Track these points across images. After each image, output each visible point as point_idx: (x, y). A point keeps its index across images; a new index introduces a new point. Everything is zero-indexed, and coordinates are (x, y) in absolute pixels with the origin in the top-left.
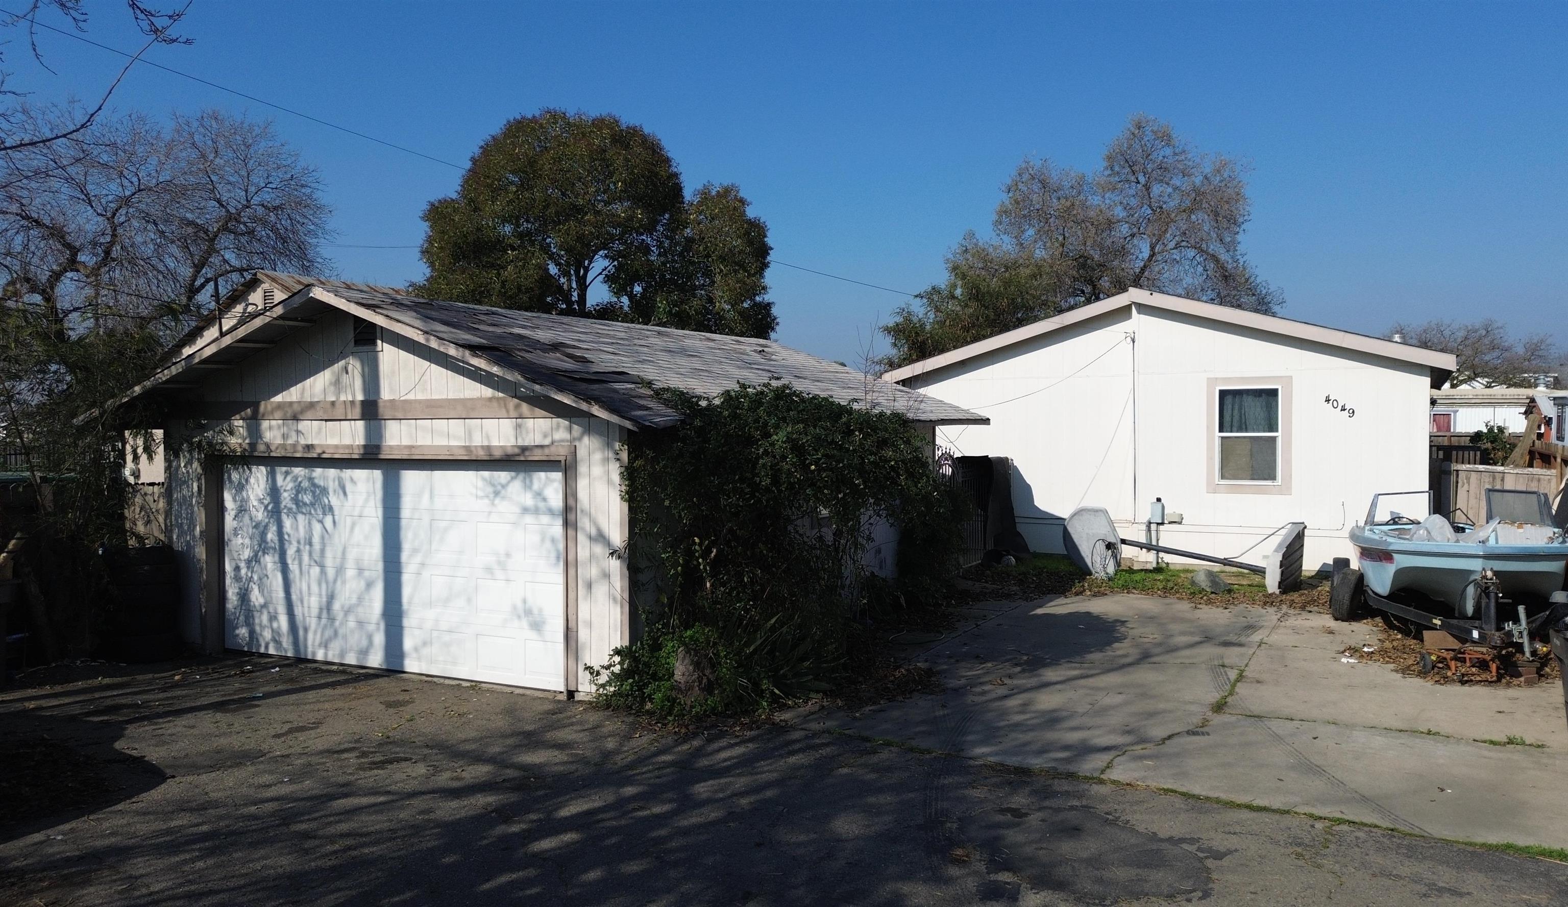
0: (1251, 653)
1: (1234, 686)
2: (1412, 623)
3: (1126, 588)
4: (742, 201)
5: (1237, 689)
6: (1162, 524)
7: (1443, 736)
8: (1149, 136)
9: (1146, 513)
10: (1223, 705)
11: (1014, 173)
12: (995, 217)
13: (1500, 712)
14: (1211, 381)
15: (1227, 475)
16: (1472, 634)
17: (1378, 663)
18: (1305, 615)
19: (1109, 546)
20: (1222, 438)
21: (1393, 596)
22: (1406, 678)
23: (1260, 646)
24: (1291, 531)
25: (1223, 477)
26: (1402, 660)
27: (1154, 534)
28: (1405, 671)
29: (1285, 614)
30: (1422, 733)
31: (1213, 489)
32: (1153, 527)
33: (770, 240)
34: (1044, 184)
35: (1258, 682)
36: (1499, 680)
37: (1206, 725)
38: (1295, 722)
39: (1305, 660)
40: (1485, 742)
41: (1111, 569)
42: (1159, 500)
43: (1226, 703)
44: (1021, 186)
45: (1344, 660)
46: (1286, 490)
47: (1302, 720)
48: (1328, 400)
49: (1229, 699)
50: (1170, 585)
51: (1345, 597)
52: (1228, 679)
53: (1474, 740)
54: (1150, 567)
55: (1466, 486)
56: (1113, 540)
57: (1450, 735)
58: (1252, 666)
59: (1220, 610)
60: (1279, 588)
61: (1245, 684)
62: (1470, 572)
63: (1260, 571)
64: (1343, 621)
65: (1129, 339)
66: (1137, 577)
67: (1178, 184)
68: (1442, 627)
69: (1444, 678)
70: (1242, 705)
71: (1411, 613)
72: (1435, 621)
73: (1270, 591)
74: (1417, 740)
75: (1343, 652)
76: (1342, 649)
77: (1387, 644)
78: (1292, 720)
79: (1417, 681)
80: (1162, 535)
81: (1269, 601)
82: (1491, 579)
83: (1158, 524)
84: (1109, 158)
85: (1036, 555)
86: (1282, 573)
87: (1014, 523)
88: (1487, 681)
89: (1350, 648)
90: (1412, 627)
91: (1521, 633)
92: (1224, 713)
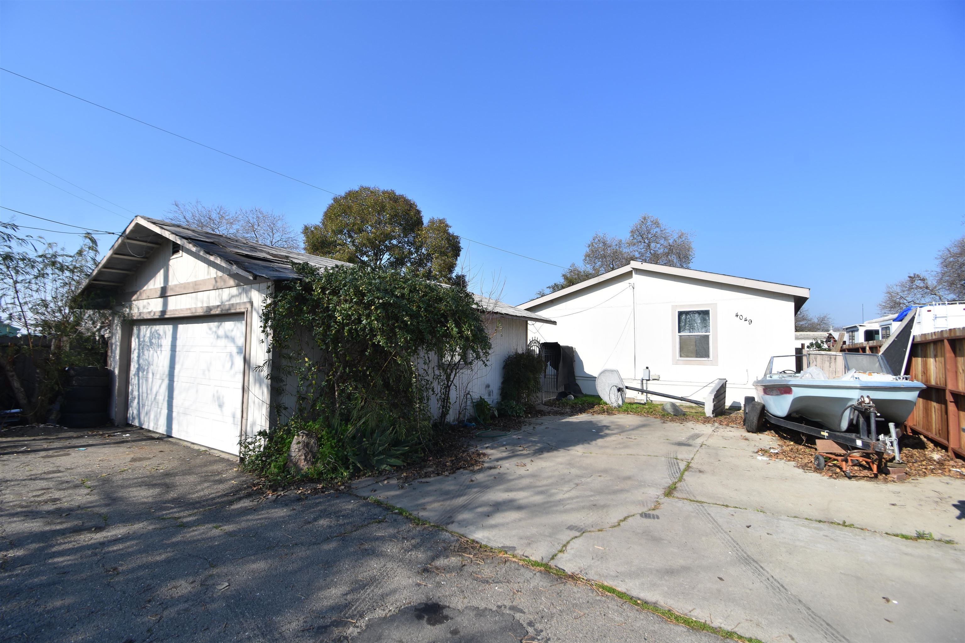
0: (696, 450)
1: (682, 474)
2: (803, 434)
3: (626, 411)
4: (447, 226)
5: (684, 477)
6: (649, 380)
7: (857, 528)
8: (649, 223)
9: (641, 374)
10: (673, 489)
11: (591, 239)
12: (584, 258)
13: (893, 505)
14: (674, 307)
15: (683, 355)
16: (855, 442)
17: (783, 461)
18: (729, 429)
19: (619, 390)
20: (680, 336)
21: (789, 417)
22: (806, 472)
23: (701, 446)
24: (719, 383)
25: (681, 356)
26: (800, 460)
27: (645, 385)
28: (804, 467)
29: (717, 428)
30: (839, 524)
31: (676, 363)
32: (644, 382)
33: (461, 245)
34: (604, 244)
35: (700, 471)
36: (876, 476)
37: (657, 508)
38: (729, 508)
39: (732, 457)
40: (896, 535)
41: (620, 402)
42: (647, 368)
43: (675, 488)
44: (594, 244)
45: (760, 458)
46: (715, 363)
47: (736, 507)
48: (737, 316)
49: (678, 485)
50: (651, 410)
51: (754, 418)
52: (679, 468)
53: (887, 534)
54: (642, 402)
55: (815, 362)
56: (621, 387)
57: (864, 527)
58: (695, 461)
59: (678, 424)
60: (713, 414)
61: (691, 473)
62: (849, 400)
63: (701, 404)
64: (753, 432)
65: (631, 287)
66: (634, 406)
67: (662, 243)
68: (829, 438)
69: (835, 473)
70: (688, 490)
71: (803, 428)
72: (822, 433)
73: (707, 415)
74: (838, 532)
75: (757, 452)
76: (756, 450)
77: (785, 448)
78: (727, 506)
79: (816, 476)
80: (649, 386)
81: (706, 420)
82: (869, 403)
83: (647, 380)
84: (632, 232)
85: (586, 396)
86: (714, 406)
87: (575, 380)
88: (868, 477)
89: (761, 450)
90: (804, 438)
91: (892, 443)
92: (673, 497)
